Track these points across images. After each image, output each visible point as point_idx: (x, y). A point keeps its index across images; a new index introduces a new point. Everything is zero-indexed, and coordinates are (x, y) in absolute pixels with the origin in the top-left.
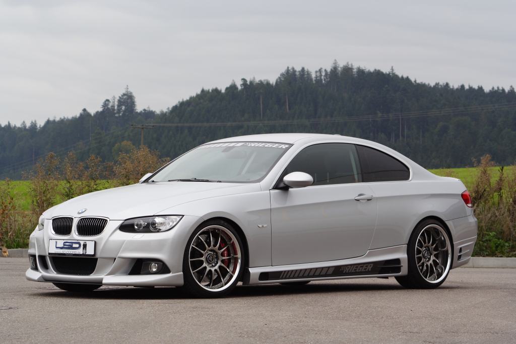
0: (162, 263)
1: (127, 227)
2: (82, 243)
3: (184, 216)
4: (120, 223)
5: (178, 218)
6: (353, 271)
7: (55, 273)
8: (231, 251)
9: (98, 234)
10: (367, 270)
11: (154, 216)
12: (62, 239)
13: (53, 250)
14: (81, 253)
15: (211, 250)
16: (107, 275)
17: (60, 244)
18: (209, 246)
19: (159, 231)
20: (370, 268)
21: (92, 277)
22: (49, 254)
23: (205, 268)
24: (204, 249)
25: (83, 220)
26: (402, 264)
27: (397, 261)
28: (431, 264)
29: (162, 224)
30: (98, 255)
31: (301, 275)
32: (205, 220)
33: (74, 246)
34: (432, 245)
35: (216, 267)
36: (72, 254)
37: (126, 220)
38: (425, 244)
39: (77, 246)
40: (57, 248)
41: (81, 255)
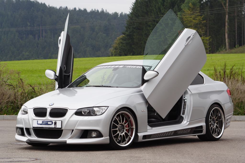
0: (98, 132)
1: (79, 113)
2: (54, 122)
3: (108, 107)
4: (75, 111)
5: (106, 108)
6: (182, 133)
7: (37, 137)
8: (130, 125)
9: (63, 117)
10: (188, 132)
11: (93, 107)
12: (41, 120)
13: (36, 125)
14: (53, 127)
15: (121, 125)
16: (68, 139)
17: (40, 122)
18: (120, 122)
19: (96, 115)
20: (189, 131)
21: (60, 140)
22: (33, 127)
23: (119, 134)
24: (118, 124)
25: (52, 109)
26: (203, 129)
27: (201, 127)
28: (215, 128)
29: (98, 111)
30: (63, 128)
31: (160, 136)
32: (119, 108)
33: (49, 123)
34: (215, 118)
35: (124, 133)
36: (47, 127)
37: (78, 109)
38: (212, 117)
39: (51, 123)
40: (38, 124)
41: (53, 128)
